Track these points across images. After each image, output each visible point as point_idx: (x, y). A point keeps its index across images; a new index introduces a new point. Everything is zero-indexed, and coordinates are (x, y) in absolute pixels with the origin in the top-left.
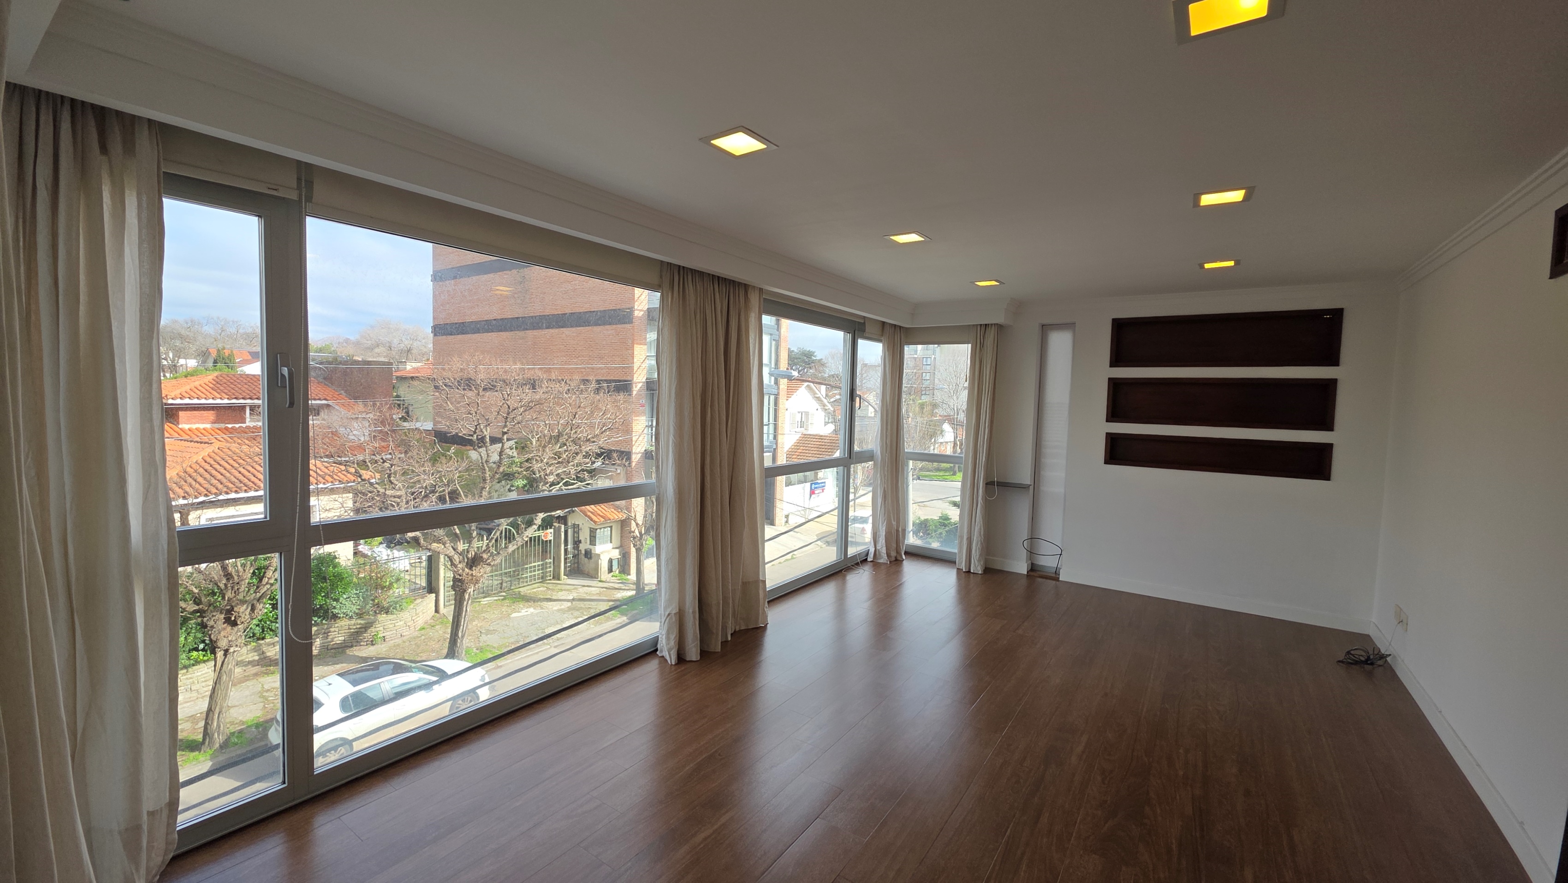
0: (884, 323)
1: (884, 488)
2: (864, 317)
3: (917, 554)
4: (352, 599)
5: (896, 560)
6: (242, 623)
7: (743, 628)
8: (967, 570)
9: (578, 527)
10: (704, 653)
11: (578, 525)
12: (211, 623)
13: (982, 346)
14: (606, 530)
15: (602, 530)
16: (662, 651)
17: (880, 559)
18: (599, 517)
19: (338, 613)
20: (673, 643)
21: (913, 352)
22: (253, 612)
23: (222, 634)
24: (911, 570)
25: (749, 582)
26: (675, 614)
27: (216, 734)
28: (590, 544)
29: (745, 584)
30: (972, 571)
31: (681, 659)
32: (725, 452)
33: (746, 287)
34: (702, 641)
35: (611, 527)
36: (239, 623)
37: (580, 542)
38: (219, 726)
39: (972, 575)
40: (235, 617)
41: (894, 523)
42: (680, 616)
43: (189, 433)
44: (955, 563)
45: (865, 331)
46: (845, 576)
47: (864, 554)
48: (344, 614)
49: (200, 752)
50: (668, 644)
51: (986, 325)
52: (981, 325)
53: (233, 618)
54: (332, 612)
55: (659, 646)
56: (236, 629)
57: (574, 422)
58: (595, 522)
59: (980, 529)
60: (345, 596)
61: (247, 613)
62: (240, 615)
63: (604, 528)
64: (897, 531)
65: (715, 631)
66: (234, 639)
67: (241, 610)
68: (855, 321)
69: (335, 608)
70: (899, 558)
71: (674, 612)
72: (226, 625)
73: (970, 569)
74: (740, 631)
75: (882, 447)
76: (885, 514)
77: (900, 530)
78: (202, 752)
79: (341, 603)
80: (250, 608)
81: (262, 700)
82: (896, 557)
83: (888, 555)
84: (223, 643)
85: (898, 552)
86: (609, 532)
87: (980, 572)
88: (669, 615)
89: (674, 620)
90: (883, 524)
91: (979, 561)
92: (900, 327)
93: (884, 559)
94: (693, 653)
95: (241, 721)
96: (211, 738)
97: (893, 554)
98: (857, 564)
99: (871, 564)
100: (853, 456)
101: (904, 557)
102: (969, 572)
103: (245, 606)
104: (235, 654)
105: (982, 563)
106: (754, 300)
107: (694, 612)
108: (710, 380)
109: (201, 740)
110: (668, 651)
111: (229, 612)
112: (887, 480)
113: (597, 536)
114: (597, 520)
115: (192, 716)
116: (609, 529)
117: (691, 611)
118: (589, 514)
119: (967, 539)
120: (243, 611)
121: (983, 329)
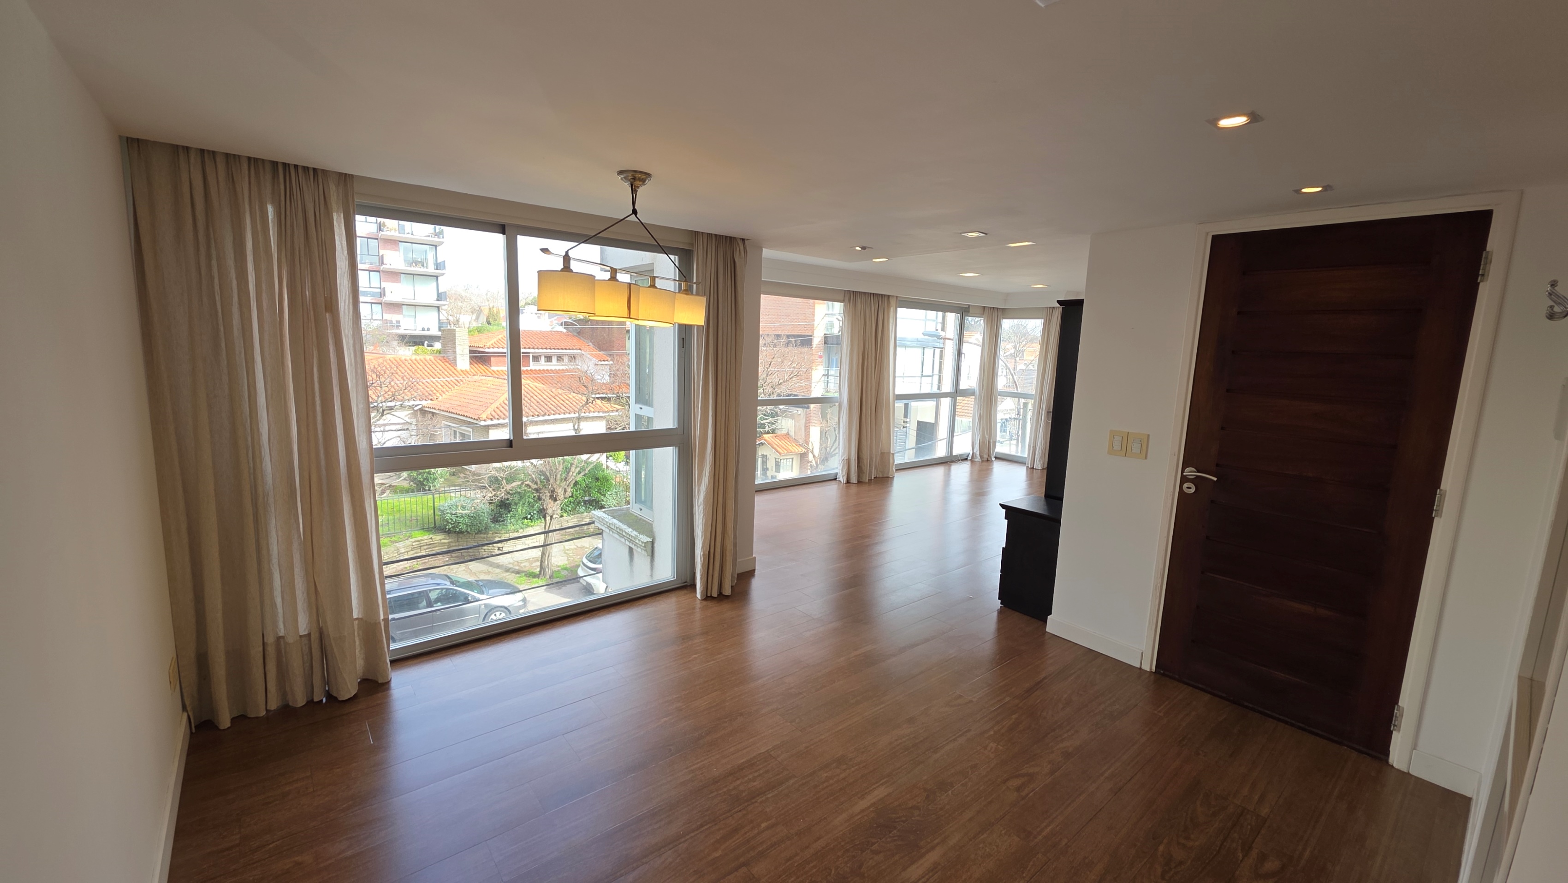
0: (984, 307)
1: (980, 413)
2: (969, 305)
3: (1003, 458)
4: (613, 496)
5: (988, 460)
6: (560, 500)
7: (881, 476)
8: (1032, 467)
9: (767, 457)
10: (860, 482)
11: (767, 455)
12: (544, 497)
13: (1050, 321)
14: (788, 460)
15: (785, 460)
16: (839, 478)
17: (976, 459)
18: (783, 449)
19: (605, 505)
20: (845, 473)
21: (1007, 324)
22: (565, 494)
23: (549, 506)
24: (998, 468)
25: (885, 453)
26: (846, 459)
27: (547, 570)
28: (776, 472)
29: (882, 454)
30: (1035, 468)
31: (848, 482)
32: (874, 384)
33: (889, 296)
34: (859, 476)
35: (792, 459)
36: (558, 499)
37: (767, 469)
38: (548, 564)
39: (1034, 470)
40: (556, 495)
41: (987, 437)
42: (849, 461)
43: (498, 373)
44: (1025, 464)
45: (969, 312)
46: (950, 466)
47: (967, 455)
48: (608, 505)
49: (539, 579)
50: (842, 473)
51: (1053, 307)
52: (1050, 307)
53: (555, 496)
54: (601, 504)
55: (838, 477)
56: (556, 503)
57: (769, 370)
58: (780, 453)
59: (1042, 440)
60: (609, 493)
61: (562, 494)
62: (559, 494)
63: (787, 459)
64: (989, 442)
65: (865, 472)
66: (555, 510)
67: (559, 492)
68: (963, 307)
69: (603, 500)
70: (989, 459)
71: (845, 458)
72: (551, 500)
73: (1033, 466)
74: (879, 477)
75: (980, 387)
76: (980, 430)
77: (991, 441)
78: (540, 579)
79: (607, 498)
80: (563, 491)
81: (566, 555)
82: (988, 459)
83: (981, 457)
84: (550, 511)
85: (989, 456)
86: (791, 462)
87: (1040, 468)
88: (843, 459)
89: (845, 462)
90: (978, 436)
91: (1040, 461)
92: (998, 308)
93: (978, 459)
94: (854, 479)
95: (557, 565)
96: (545, 571)
97: (986, 456)
98: (959, 460)
99: (969, 461)
100: (958, 391)
101: (994, 459)
102: (1033, 468)
103: (561, 489)
104: (557, 519)
105: (1041, 463)
106: (893, 302)
107: (855, 460)
108: (867, 346)
109: (538, 573)
110: (842, 478)
111: (553, 491)
112: (983, 409)
113: (781, 465)
114: (781, 452)
115: (528, 559)
116: (791, 460)
117: (854, 459)
118: (775, 446)
119: (1033, 447)
120: (560, 492)
121: (1051, 310)
